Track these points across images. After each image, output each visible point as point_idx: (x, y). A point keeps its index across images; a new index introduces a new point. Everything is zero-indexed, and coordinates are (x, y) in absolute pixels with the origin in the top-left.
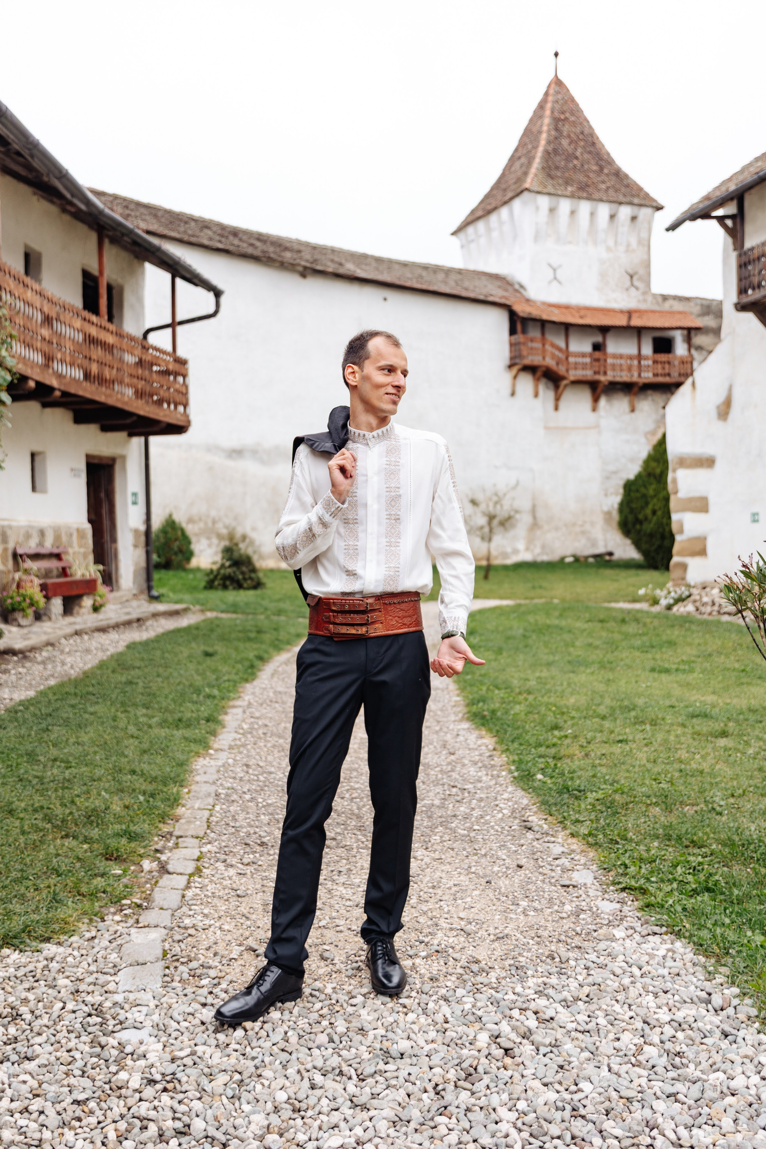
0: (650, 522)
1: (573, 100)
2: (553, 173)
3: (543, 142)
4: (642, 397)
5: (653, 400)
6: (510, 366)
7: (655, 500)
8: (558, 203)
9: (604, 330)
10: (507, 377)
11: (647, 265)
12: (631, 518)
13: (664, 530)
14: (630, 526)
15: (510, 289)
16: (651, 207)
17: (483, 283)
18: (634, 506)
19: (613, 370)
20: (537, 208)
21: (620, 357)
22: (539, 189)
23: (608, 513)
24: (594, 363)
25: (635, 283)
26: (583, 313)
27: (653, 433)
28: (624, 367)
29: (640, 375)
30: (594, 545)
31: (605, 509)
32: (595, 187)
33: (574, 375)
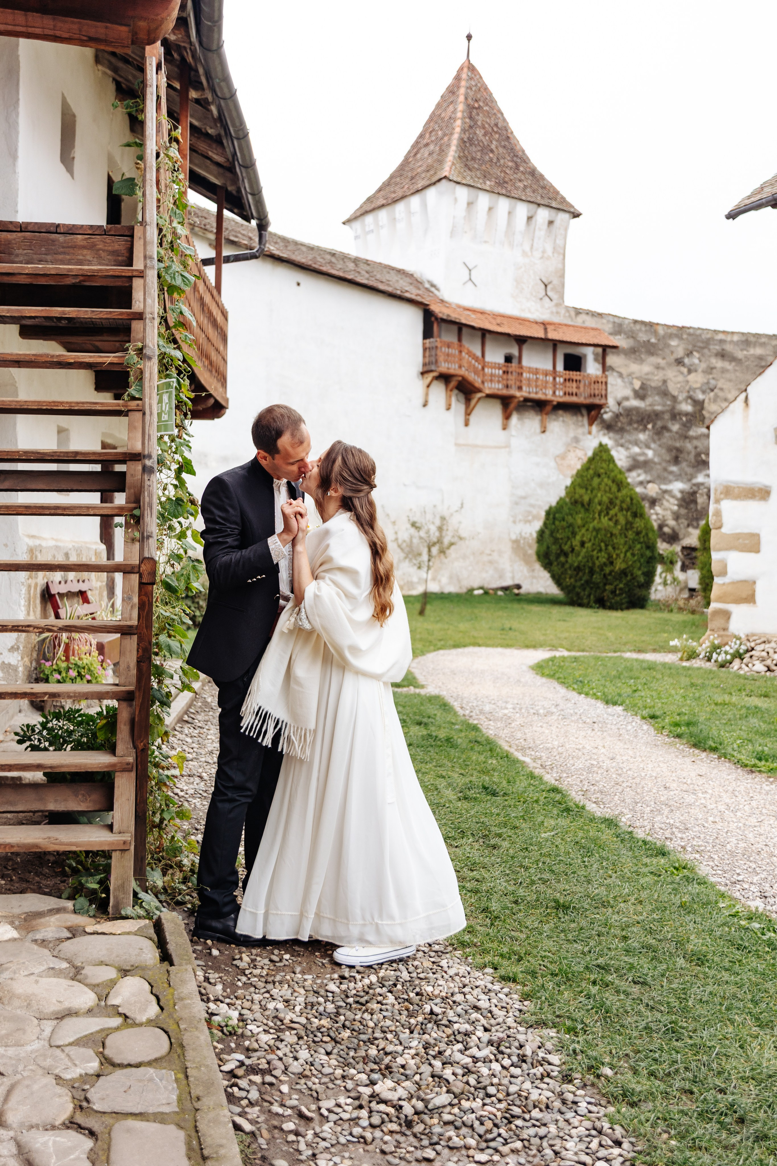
0: (578, 555)
1: (486, 89)
2: (469, 163)
3: (458, 130)
4: (554, 417)
5: (563, 421)
6: (423, 374)
7: (583, 530)
8: (477, 197)
9: (521, 341)
10: (418, 385)
11: (561, 275)
12: (554, 548)
13: (594, 563)
14: (552, 558)
15: (421, 287)
16: (569, 212)
17: (393, 277)
18: (559, 536)
19: (529, 385)
20: (456, 200)
21: (536, 372)
22: (459, 179)
23: (516, 542)
24: (510, 376)
25: (549, 293)
26: (499, 320)
27: (563, 457)
28: (539, 383)
29: (554, 393)
30: (501, 577)
31: (514, 537)
32: (514, 185)
33: (490, 388)
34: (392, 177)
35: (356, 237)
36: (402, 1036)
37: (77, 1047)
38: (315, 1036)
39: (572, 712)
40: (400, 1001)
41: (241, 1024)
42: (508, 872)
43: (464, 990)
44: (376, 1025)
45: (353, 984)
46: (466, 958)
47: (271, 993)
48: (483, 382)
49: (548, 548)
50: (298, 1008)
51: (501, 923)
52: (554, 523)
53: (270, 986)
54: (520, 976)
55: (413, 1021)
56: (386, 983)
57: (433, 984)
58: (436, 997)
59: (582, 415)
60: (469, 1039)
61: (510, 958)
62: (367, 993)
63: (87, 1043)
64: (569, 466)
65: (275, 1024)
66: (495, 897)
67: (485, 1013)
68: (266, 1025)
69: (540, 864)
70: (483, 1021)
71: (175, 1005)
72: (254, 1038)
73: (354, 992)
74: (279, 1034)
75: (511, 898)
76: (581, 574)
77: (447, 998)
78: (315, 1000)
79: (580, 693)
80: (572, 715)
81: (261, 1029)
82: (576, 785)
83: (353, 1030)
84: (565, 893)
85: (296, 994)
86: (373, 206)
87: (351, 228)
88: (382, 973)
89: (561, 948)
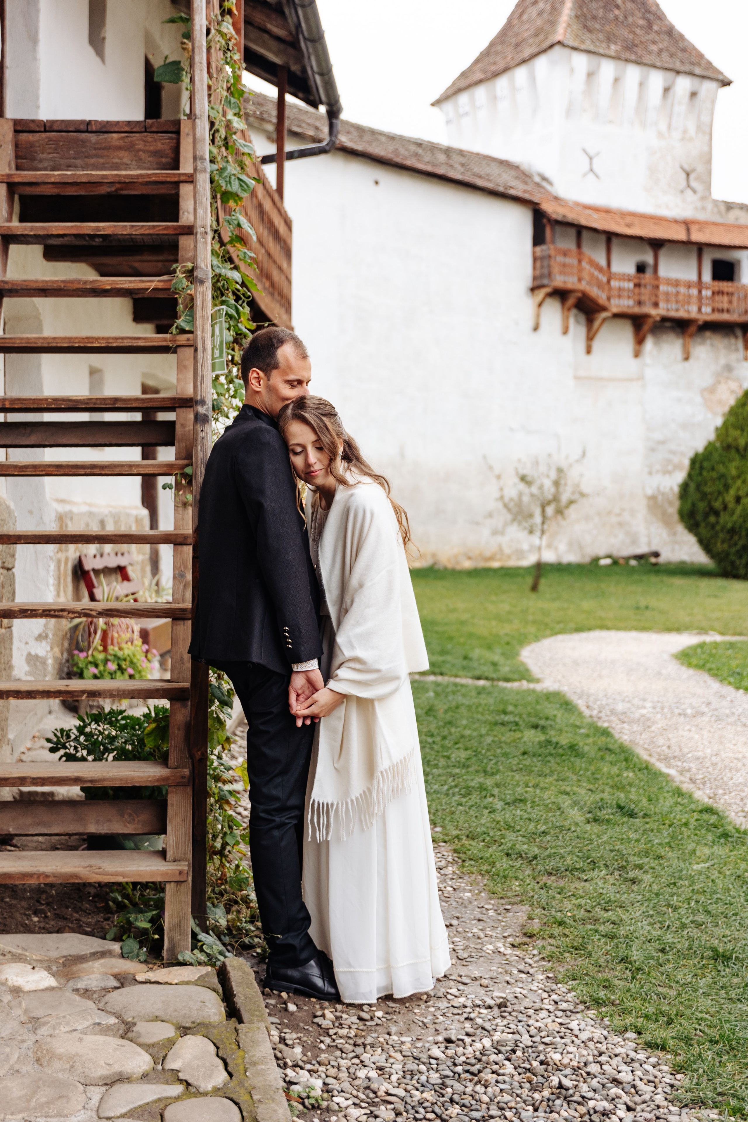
0: (732, 513)
2: (590, 24)
4: (699, 340)
5: (712, 345)
6: (533, 290)
7: (739, 483)
8: (599, 65)
9: (657, 245)
10: (527, 304)
11: (709, 160)
12: (702, 506)
14: (699, 517)
15: (528, 180)
16: (717, 80)
17: (494, 170)
18: (707, 489)
19: (667, 301)
20: (572, 70)
21: (676, 283)
22: (576, 44)
23: (653, 498)
24: (643, 290)
25: (694, 184)
26: (628, 219)
27: (712, 390)
28: (681, 298)
29: (700, 309)
30: (634, 542)
31: (649, 492)
32: (646, 48)
33: (618, 306)
34: (492, 44)
35: (448, 122)
36: (524, 1114)
37: (131, 1120)
38: (417, 1112)
39: (728, 711)
40: (520, 1070)
41: (325, 1095)
42: (651, 913)
43: (600, 1059)
44: (491, 1100)
45: (461, 1049)
46: (602, 1019)
47: (362, 1058)
48: (609, 299)
49: (693, 505)
50: (394, 1078)
51: (644, 977)
52: (701, 474)
53: (359, 1050)
54: (671, 1042)
55: (537, 1096)
56: (503, 1049)
57: (561, 1050)
58: (565, 1067)
59: (736, 337)
60: (607, 1120)
61: (657, 1021)
62: (480, 1060)
63: (142, 1115)
64: (720, 402)
65: (367, 1097)
66: (636, 945)
67: (628, 1087)
68: (356, 1097)
69: (693, 904)
70: (626, 1098)
71: (246, 1071)
72: (343, 1113)
73: (463, 1059)
74: (372, 1109)
75: (656, 945)
76: (736, 538)
77: (579, 1068)
78: (414, 1067)
79: (738, 688)
80: (727, 716)
81: (350, 1102)
82: (736, 804)
83: (464, 1105)
84: (725, 939)
85: (391, 1060)
86: (468, 82)
87: (441, 109)
88: (497, 1036)
89: (721, 1008)
